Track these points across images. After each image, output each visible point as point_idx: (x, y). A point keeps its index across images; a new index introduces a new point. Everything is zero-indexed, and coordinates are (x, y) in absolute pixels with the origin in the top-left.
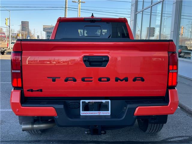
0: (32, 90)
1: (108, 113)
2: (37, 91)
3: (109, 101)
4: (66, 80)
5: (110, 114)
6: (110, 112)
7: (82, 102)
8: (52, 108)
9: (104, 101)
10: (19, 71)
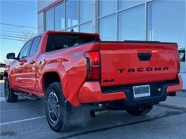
0: (107, 80)
1: (149, 94)
2: (111, 81)
3: (149, 85)
4: (129, 72)
5: (150, 95)
6: (150, 93)
7: (134, 88)
8: (123, 92)
9: (146, 86)
10: (98, 66)
